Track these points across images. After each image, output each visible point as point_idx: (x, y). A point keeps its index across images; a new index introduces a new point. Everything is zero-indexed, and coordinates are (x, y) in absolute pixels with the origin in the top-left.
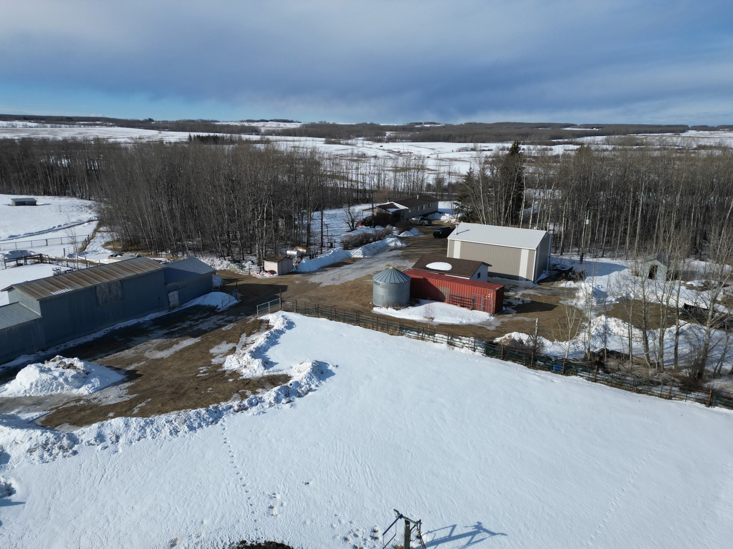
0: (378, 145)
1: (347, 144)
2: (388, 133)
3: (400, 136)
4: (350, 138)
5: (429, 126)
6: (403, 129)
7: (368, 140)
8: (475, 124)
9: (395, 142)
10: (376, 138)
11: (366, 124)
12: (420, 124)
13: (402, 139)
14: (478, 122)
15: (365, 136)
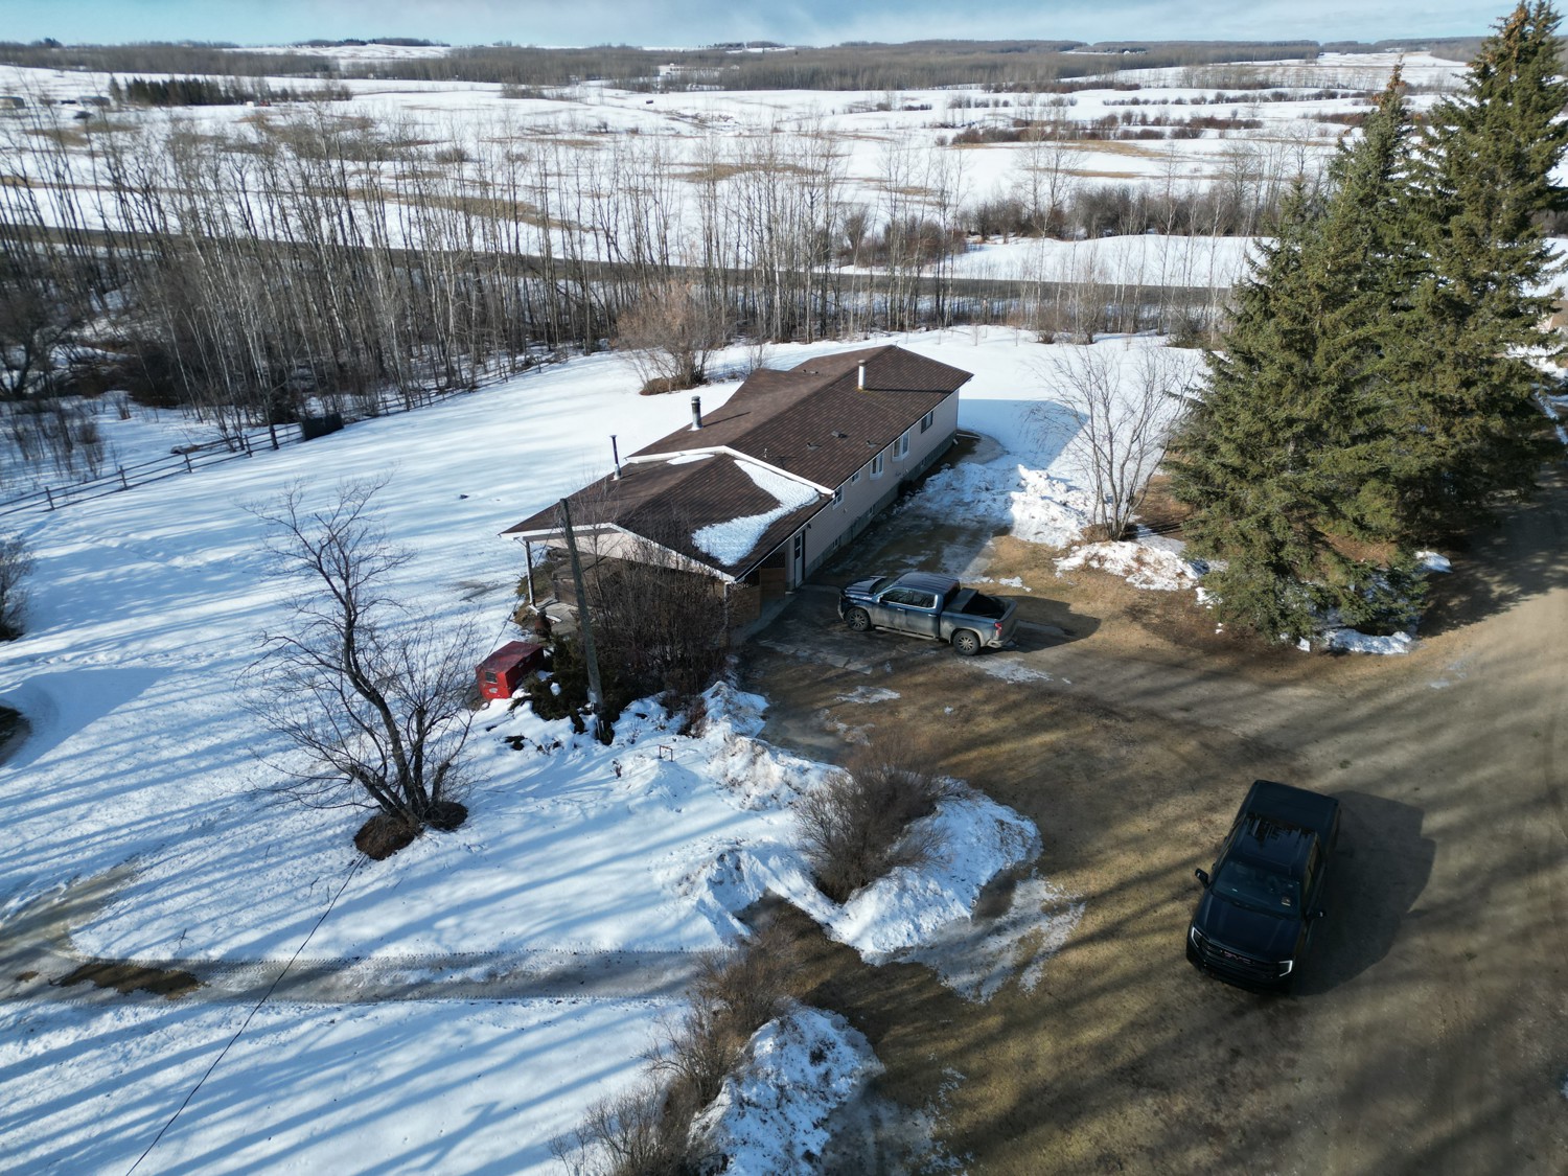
0: (640, 99)
1: (561, 98)
2: (664, 70)
3: (696, 75)
4: (568, 83)
5: (760, 50)
6: (700, 58)
7: (614, 87)
8: (864, 46)
9: (684, 90)
10: (634, 81)
11: (609, 47)
12: (739, 45)
13: (701, 84)
14: (870, 40)
15: (609, 77)
